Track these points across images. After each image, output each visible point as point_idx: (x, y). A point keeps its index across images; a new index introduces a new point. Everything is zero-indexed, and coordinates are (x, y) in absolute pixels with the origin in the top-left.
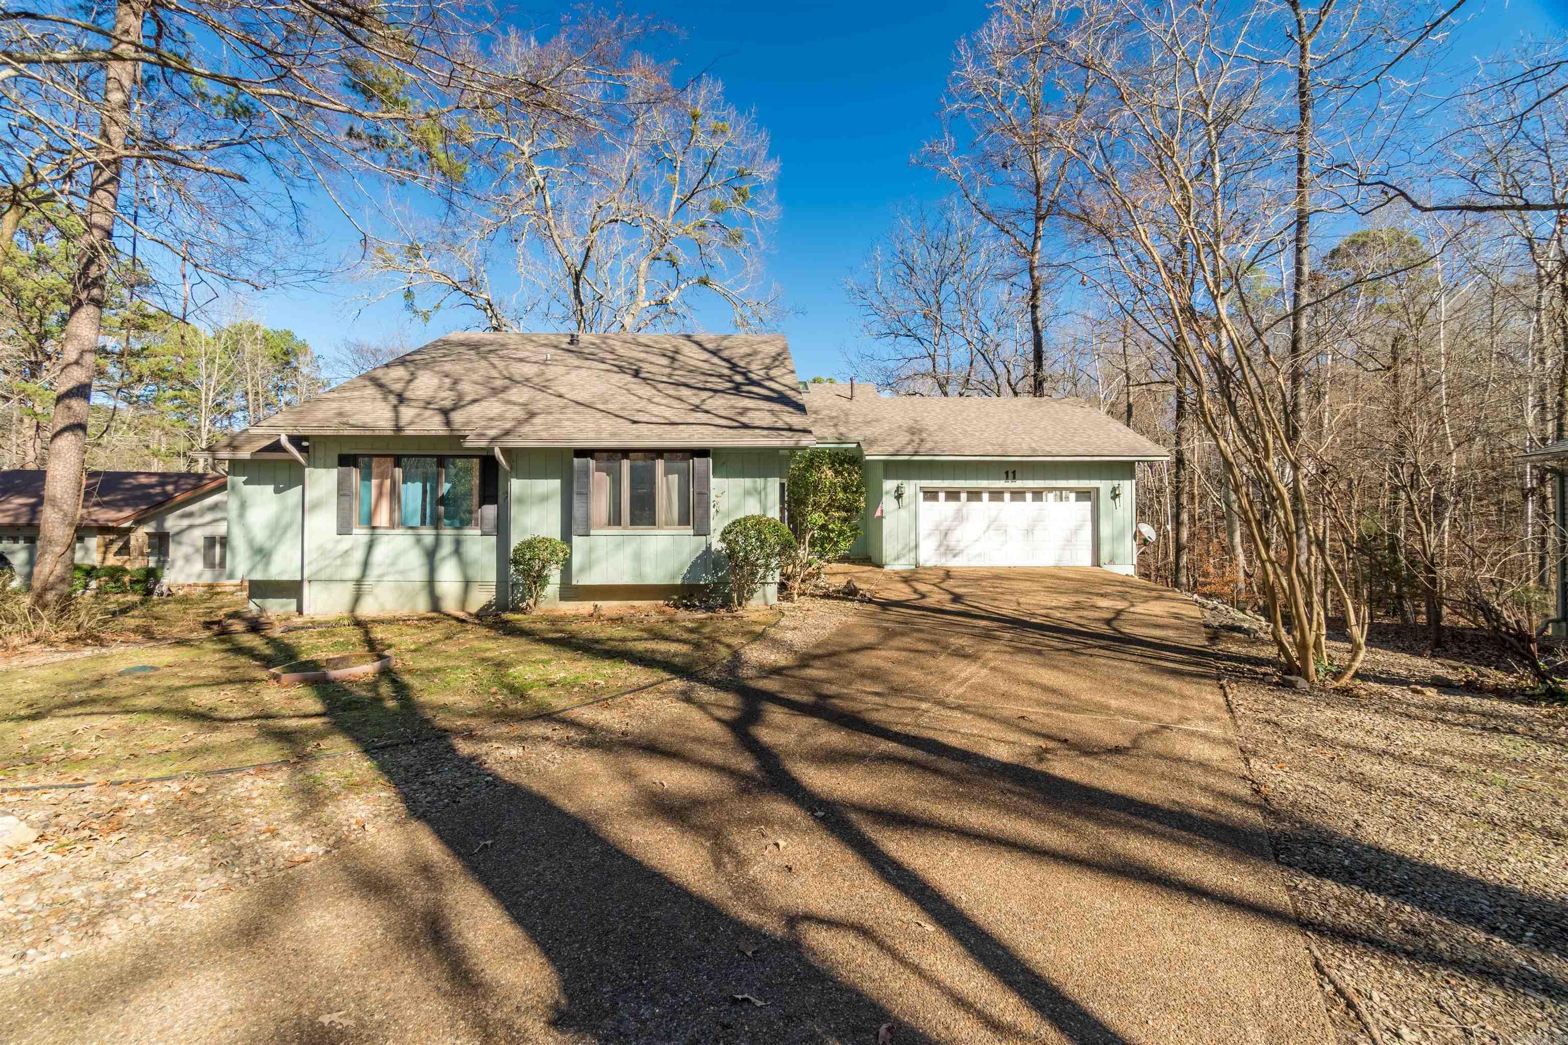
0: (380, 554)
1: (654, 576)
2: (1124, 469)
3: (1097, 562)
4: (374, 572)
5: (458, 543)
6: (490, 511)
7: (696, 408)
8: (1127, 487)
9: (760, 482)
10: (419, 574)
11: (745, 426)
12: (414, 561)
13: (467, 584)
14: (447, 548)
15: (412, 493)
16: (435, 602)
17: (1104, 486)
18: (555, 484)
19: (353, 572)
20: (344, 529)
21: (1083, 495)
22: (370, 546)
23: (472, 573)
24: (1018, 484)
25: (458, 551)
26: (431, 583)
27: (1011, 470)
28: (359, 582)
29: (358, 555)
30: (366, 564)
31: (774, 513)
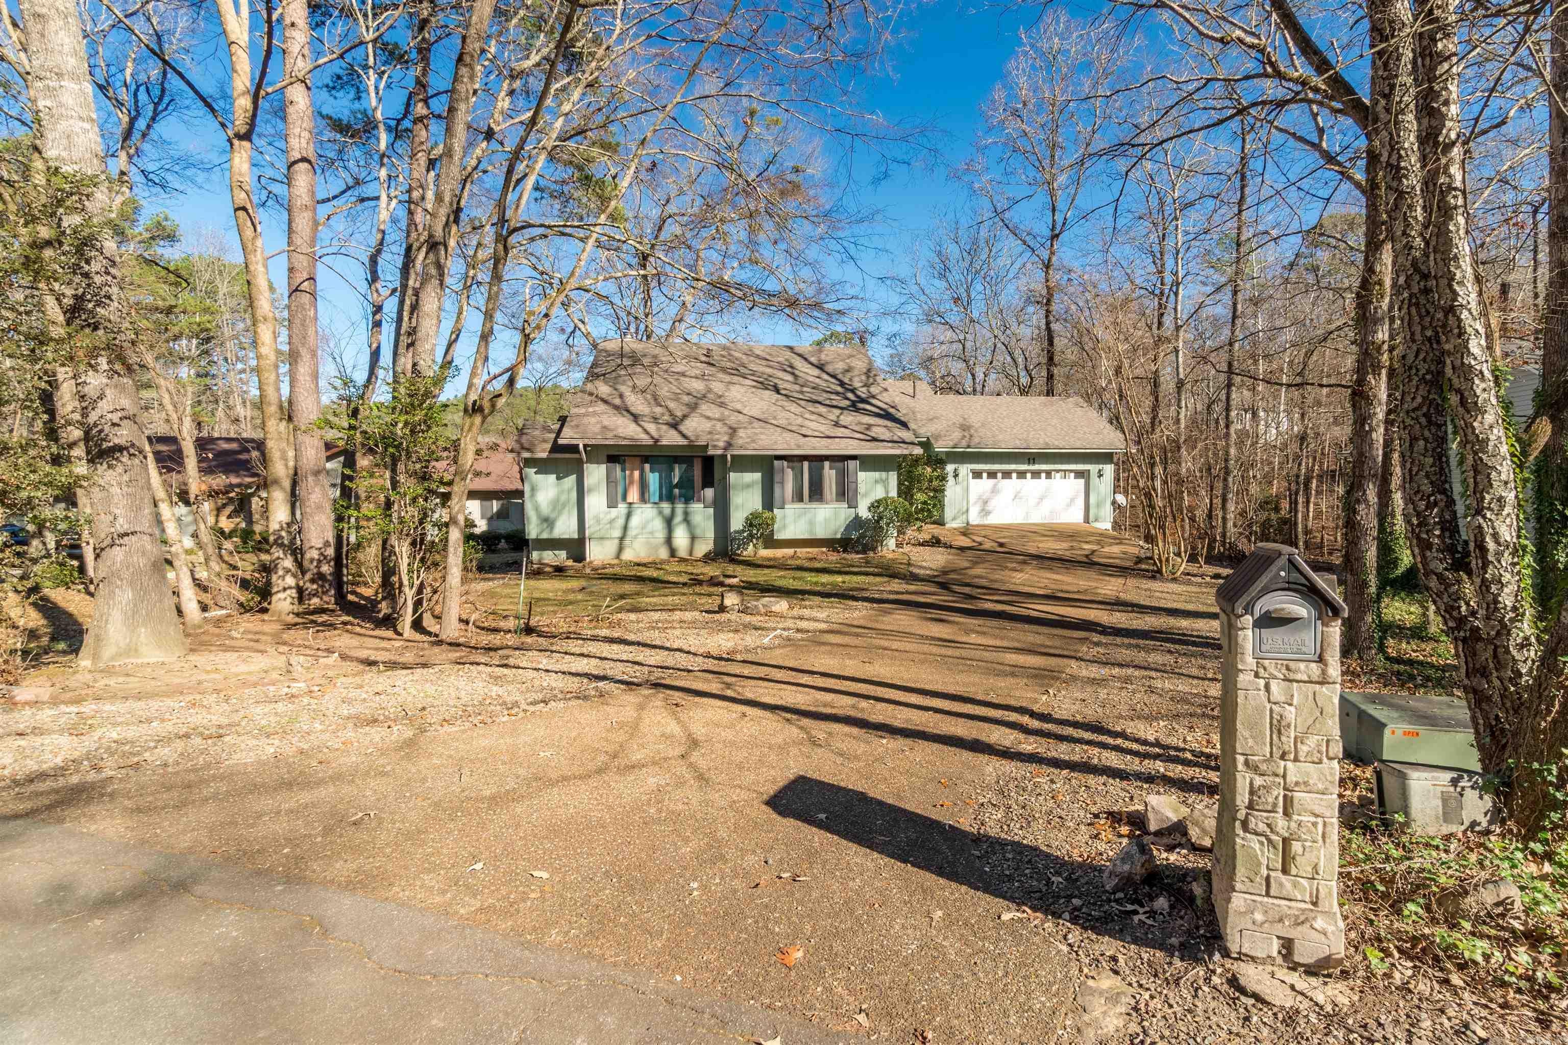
0: (635, 521)
1: (821, 533)
2: (1106, 458)
3: (1087, 520)
4: (631, 532)
5: (686, 514)
6: (709, 493)
7: (837, 424)
8: (1109, 470)
9: (884, 474)
10: (661, 535)
11: (874, 439)
12: (658, 525)
13: (693, 538)
14: (679, 518)
15: (653, 479)
16: (673, 552)
17: (1093, 468)
18: (757, 476)
19: (617, 533)
20: (612, 504)
21: (1079, 474)
22: (629, 516)
23: (698, 532)
24: (1036, 467)
25: (686, 520)
26: (669, 540)
27: (1032, 458)
28: (622, 539)
29: (621, 522)
30: (625, 528)
31: (893, 493)
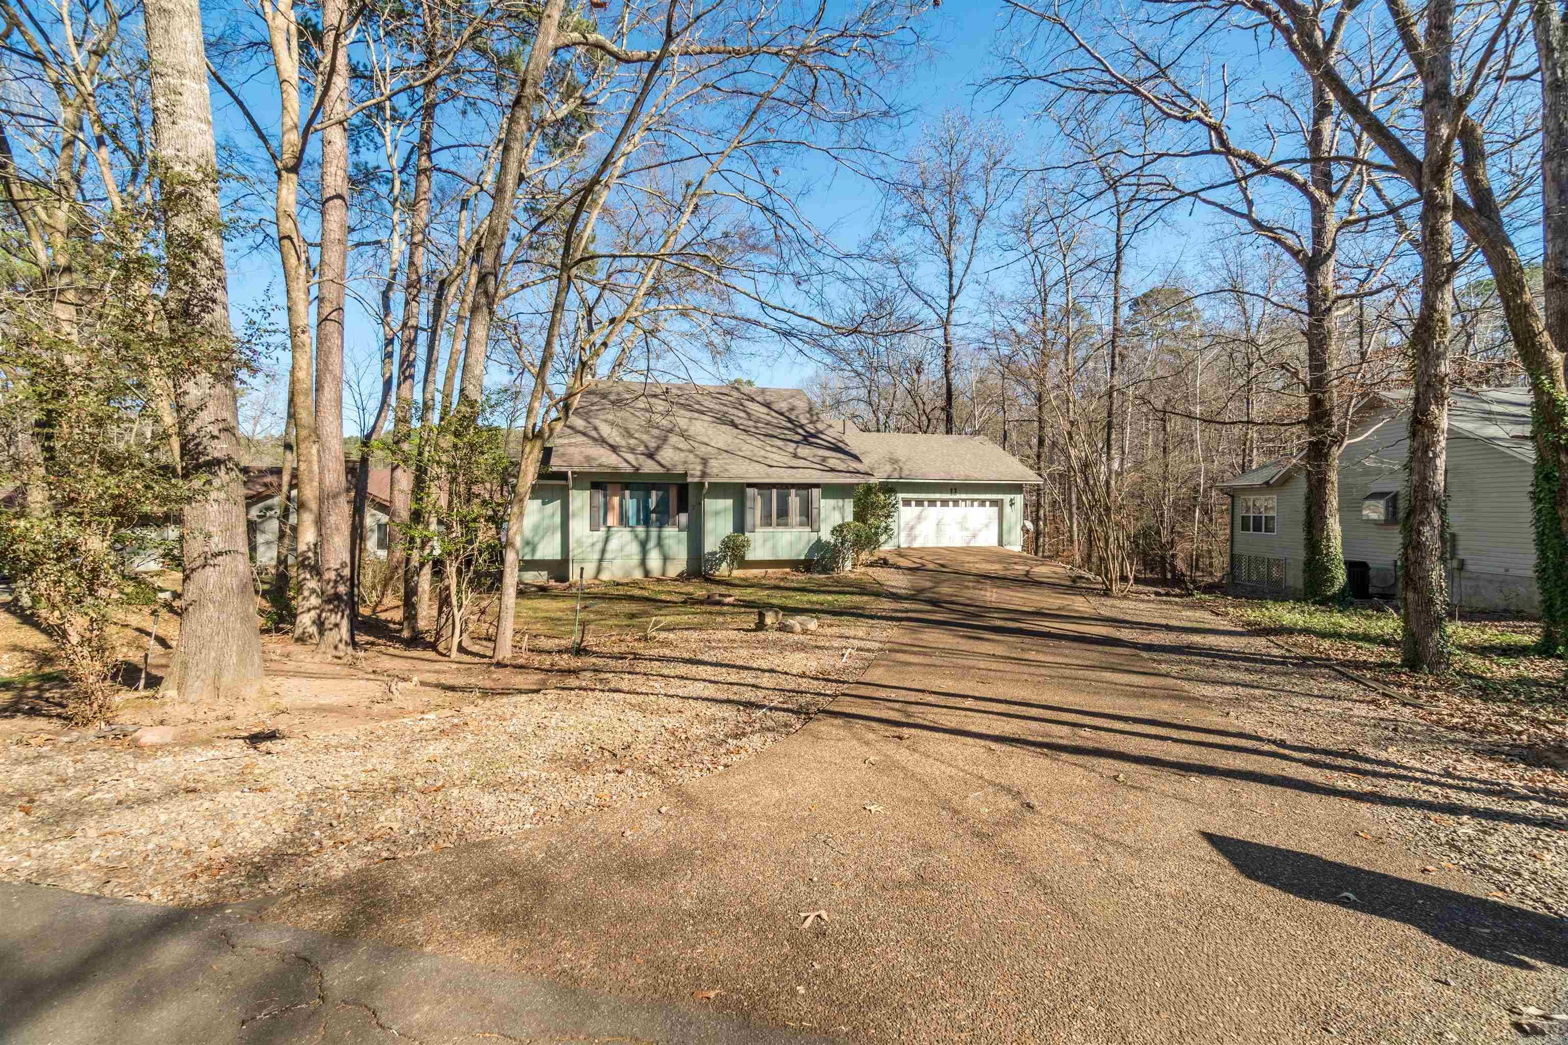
0: (613, 545)
1: (784, 555)
2: (1017, 488)
3: (1001, 543)
4: (608, 556)
5: (660, 538)
6: (683, 518)
7: (795, 456)
8: (1019, 499)
9: (840, 502)
10: (636, 559)
11: (832, 470)
12: (634, 549)
13: (666, 561)
14: (653, 542)
15: (631, 505)
16: (647, 573)
17: (1007, 498)
18: (729, 502)
19: (596, 556)
20: (593, 528)
21: (994, 503)
22: (607, 540)
23: (671, 554)
24: (957, 496)
25: (660, 544)
26: (643, 563)
27: (954, 488)
28: (601, 560)
29: (599, 546)
30: (603, 551)
31: (849, 518)
